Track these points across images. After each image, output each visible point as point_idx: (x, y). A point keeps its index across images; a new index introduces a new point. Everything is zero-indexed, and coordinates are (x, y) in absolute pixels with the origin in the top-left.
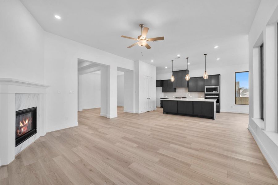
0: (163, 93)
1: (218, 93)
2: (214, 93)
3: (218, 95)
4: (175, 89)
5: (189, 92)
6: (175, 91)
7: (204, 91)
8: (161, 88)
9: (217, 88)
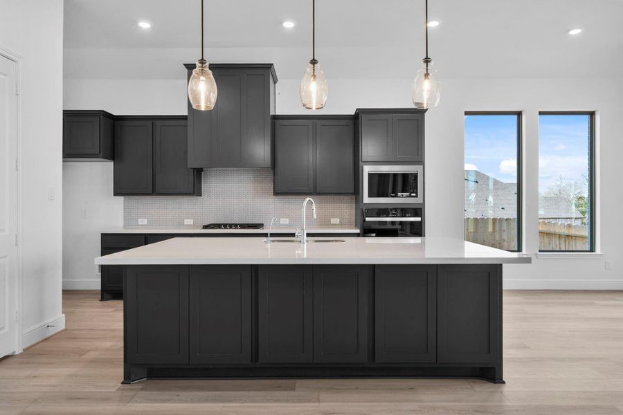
0: (121, 198)
1: (418, 200)
2: (402, 199)
3: (418, 211)
4: (198, 172)
5: (277, 193)
6: (196, 191)
7: (357, 192)
8: (100, 172)
9: (415, 176)
